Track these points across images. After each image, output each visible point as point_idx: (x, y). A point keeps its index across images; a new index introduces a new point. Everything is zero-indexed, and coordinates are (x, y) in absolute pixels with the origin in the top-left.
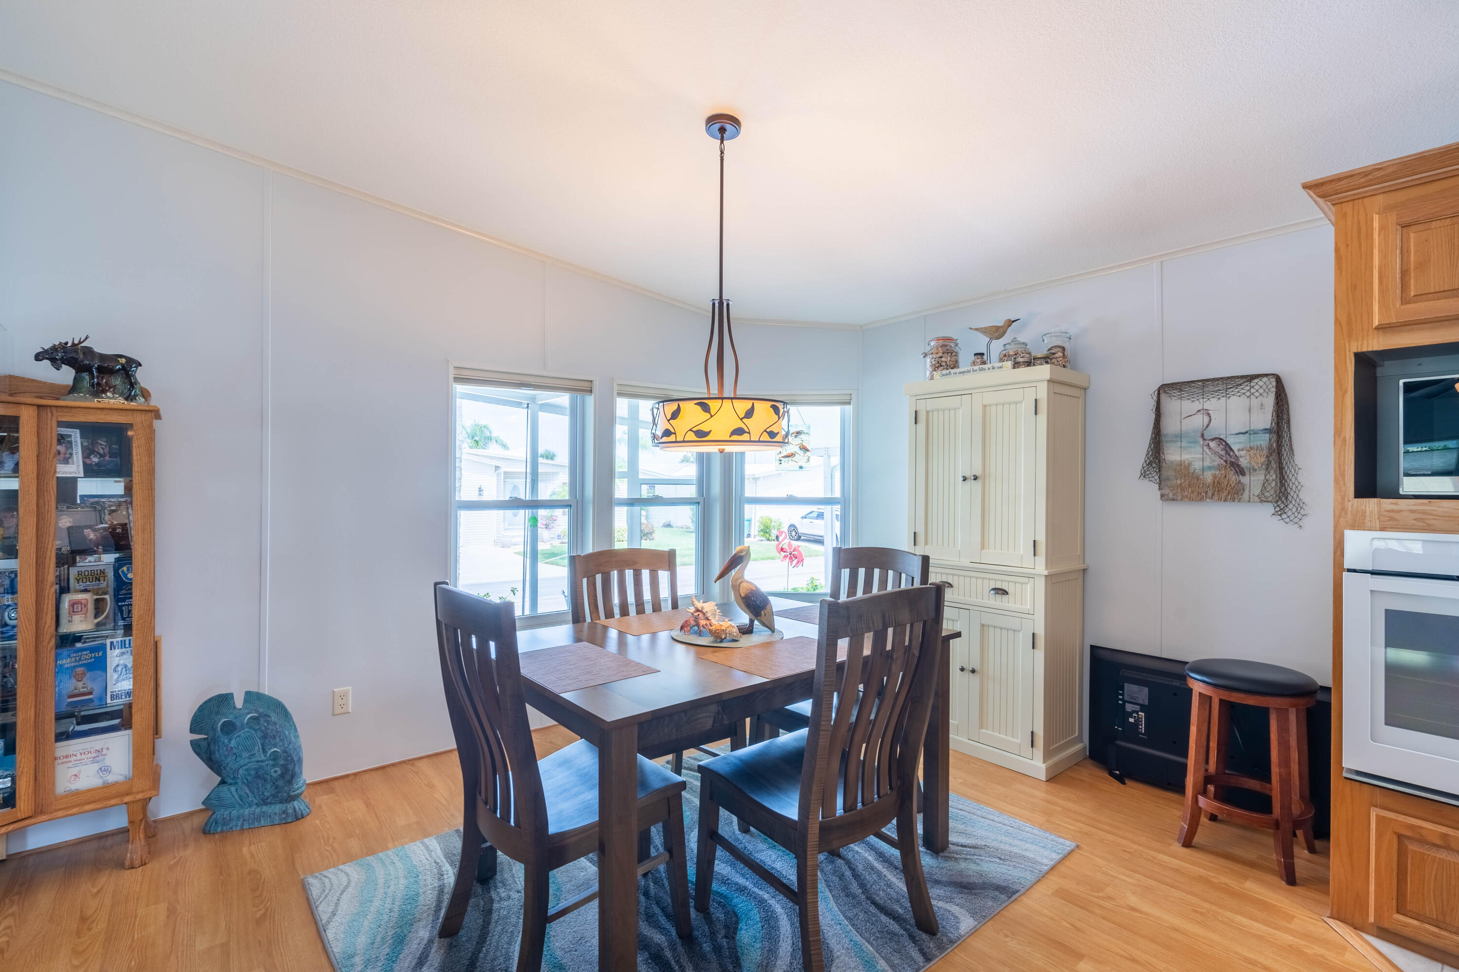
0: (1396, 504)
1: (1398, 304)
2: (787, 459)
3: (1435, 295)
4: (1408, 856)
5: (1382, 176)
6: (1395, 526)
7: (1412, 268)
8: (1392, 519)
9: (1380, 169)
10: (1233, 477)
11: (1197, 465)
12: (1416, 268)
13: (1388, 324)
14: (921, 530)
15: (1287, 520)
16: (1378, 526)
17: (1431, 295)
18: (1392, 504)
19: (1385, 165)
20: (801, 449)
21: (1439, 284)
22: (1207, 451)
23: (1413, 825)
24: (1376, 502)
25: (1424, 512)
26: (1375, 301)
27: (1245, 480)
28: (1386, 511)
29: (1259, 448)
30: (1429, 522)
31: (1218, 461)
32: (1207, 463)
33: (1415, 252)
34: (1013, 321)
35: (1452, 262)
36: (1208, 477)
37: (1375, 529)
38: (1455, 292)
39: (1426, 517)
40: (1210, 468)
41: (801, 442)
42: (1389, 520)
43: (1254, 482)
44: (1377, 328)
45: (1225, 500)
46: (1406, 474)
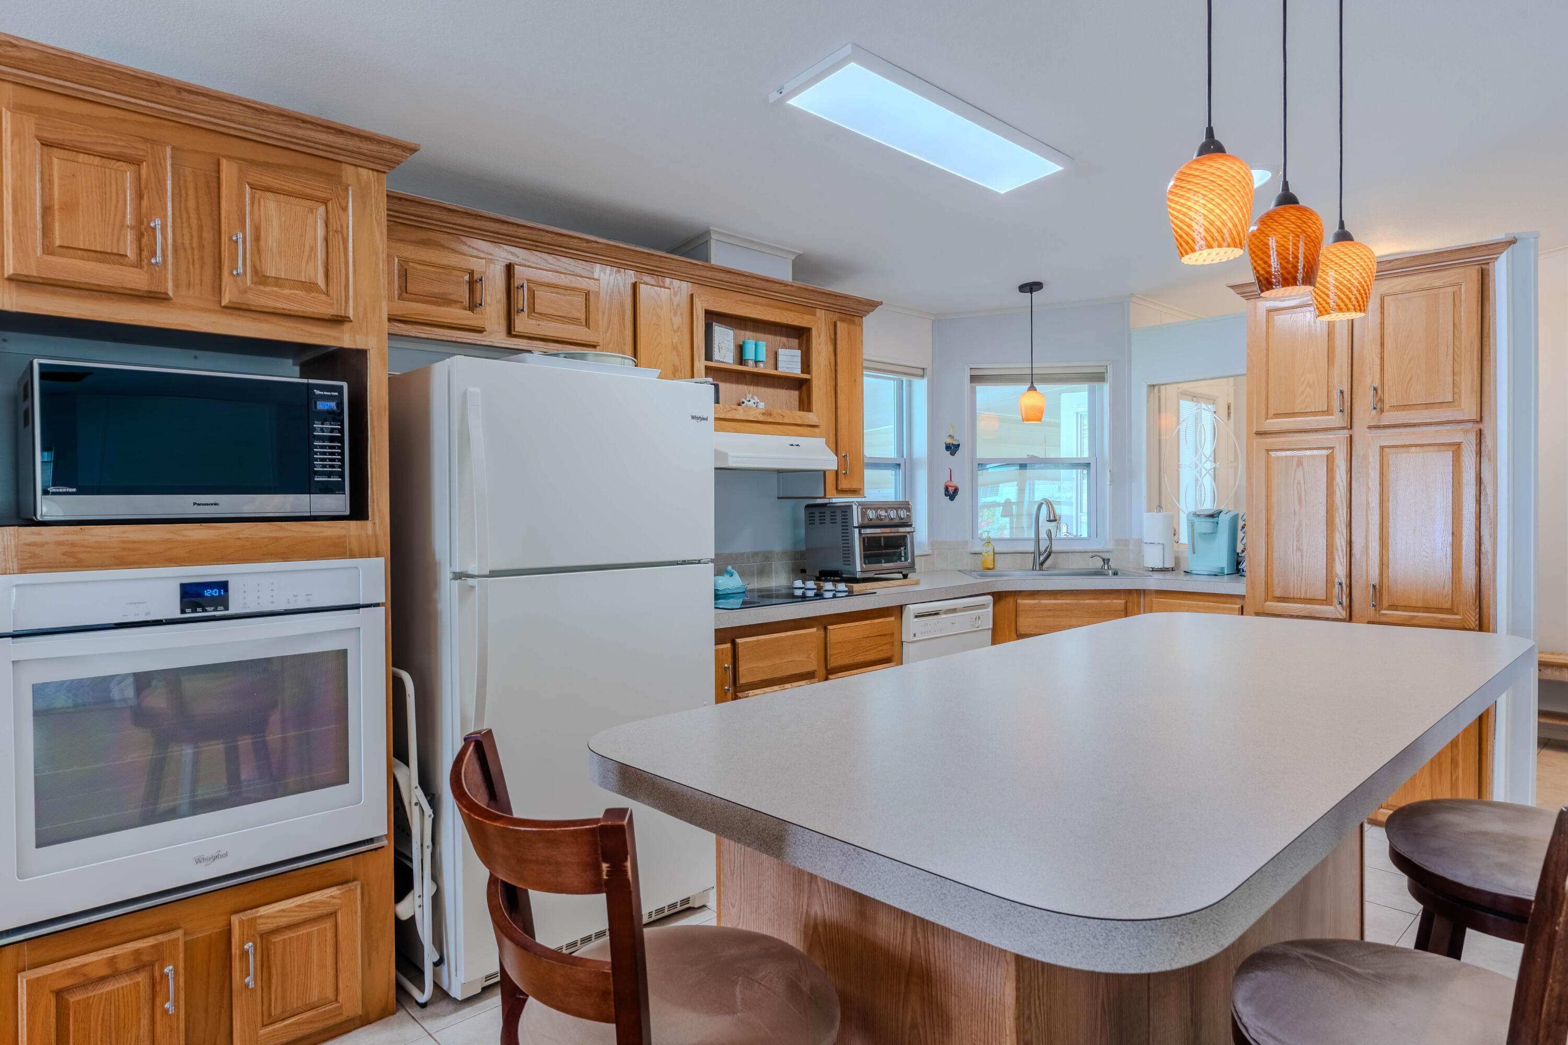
0: (39, 534)
1: (39, 251)
3: (84, 252)
4: (69, 1015)
5: (17, 58)
6: (38, 565)
7: (56, 207)
8: (33, 556)
9: (15, 46)
12: (61, 209)
13: (26, 276)
16: (16, 566)
17: (79, 252)
18: (34, 533)
19: (23, 44)
21: (89, 240)
23: (76, 968)
24: (12, 533)
25: (73, 545)
26: (8, 238)
28: (26, 544)
30: (81, 556)
33: (60, 186)
35: (104, 216)
37: (12, 572)
38: (107, 256)
39: (77, 549)
42: (30, 557)
44: (10, 279)
46: (45, 492)
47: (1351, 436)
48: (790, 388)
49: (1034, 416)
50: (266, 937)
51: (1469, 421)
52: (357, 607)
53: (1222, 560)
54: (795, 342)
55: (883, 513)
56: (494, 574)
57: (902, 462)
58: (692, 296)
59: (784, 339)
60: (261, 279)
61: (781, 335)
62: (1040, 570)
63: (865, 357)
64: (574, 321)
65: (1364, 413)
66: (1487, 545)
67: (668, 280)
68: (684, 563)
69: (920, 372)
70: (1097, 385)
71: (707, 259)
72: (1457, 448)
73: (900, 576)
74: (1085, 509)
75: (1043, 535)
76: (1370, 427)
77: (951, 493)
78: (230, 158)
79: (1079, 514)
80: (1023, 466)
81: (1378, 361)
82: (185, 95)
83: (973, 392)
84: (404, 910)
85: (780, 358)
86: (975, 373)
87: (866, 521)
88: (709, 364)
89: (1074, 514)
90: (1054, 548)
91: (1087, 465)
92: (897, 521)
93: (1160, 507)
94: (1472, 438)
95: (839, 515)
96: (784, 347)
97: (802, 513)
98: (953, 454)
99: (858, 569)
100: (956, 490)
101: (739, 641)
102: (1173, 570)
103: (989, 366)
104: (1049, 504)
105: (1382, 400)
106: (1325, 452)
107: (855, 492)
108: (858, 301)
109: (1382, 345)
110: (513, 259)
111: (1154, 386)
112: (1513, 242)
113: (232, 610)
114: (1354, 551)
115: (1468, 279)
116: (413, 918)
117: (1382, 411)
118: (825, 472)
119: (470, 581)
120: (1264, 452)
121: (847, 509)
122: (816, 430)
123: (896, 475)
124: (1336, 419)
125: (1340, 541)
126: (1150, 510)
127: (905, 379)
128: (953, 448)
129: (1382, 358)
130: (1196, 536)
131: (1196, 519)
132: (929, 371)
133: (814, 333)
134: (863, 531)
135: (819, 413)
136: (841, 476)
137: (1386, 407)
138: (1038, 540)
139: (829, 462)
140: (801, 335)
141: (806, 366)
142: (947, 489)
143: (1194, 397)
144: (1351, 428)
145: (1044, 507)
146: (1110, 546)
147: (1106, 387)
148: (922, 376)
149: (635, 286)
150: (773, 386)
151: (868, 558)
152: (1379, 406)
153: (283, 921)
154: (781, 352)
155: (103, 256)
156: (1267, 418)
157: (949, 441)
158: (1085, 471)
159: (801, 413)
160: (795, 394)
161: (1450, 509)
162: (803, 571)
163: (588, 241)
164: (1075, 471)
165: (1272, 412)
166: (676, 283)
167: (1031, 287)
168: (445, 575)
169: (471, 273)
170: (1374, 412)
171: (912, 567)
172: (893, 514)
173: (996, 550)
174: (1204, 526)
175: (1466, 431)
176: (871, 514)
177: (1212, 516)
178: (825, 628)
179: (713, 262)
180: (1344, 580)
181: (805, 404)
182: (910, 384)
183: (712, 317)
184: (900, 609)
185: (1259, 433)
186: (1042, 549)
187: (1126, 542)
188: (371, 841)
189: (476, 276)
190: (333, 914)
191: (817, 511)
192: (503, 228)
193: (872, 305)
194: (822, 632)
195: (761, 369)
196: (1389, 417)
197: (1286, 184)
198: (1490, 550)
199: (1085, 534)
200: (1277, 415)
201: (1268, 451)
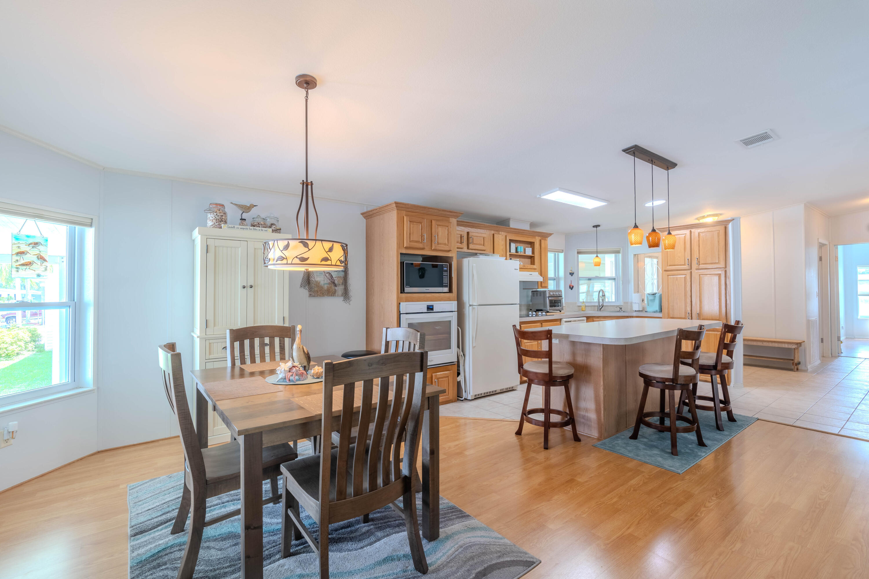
1: (409, 242)
2: (25, 267)
5: (407, 207)
10: (333, 287)
11: (322, 283)
12: (412, 233)
13: (407, 247)
14: (210, 318)
15: (346, 302)
16: (405, 301)
17: (414, 241)
20: (38, 259)
21: (415, 239)
22: (326, 277)
24: (404, 295)
27: (336, 288)
29: (340, 277)
31: (329, 281)
32: (325, 282)
33: (412, 229)
34: (255, 206)
35: (417, 234)
36: (326, 287)
40: (326, 284)
41: (39, 252)
43: (340, 289)
44: (405, 247)
45: (331, 296)
46: (406, 287)
47: (691, 272)
48: (528, 258)
49: (598, 264)
50: (438, 379)
51: (723, 268)
52: (452, 312)
53: (657, 308)
54: (530, 246)
55: (555, 293)
56: (479, 305)
57: (556, 278)
58: (506, 236)
59: (527, 245)
60: (438, 244)
61: (526, 244)
62: (600, 311)
63: (548, 248)
64: (480, 244)
65: (695, 265)
66: (728, 302)
67: (500, 232)
68: (512, 304)
69: (562, 251)
70: (617, 254)
71: (509, 226)
72: (719, 275)
73: (559, 311)
74: (614, 293)
75: (601, 301)
76: (696, 269)
77: (571, 288)
78: (434, 220)
79: (612, 295)
80: (590, 279)
81: (698, 251)
82: (429, 209)
83: (578, 257)
84: (459, 379)
85: (526, 250)
86: (578, 251)
87: (550, 296)
88: (510, 253)
89: (610, 295)
90: (604, 305)
91: (614, 279)
92: (559, 295)
93: (638, 292)
94: (723, 272)
95: (542, 294)
96: (527, 247)
97: (530, 294)
98: (572, 276)
99: (548, 309)
100: (573, 287)
101: (522, 325)
102: (642, 311)
103: (582, 249)
104: (602, 291)
105: (699, 262)
106: (684, 276)
107: (546, 287)
108: (547, 234)
109: (699, 246)
110: (468, 231)
111: (636, 255)
112: (733, 219)
113: (434, 311)
114: (693, 304)
115: (721, 229)
116: (460, 381)
117: (699, 265)
118: (538, 282)
119: (474, 307)
120: (667, 276)
121: (544, 292)
122: (536, 270)
123: (554, 282)
124: (686, 267)
125: (689, 301)
126: (635, 293)
127: (556, 253)
128: (572, 274)
129: (699, 250)
130: (649, 301)
131: (649, 295)
132: (564, 251)
133: (535, 243)
134: (550, 298)
135: (537, 266)
136: (542, 283)
137: (700, 264)
138: (599, 302)
139: (540, 279)
140: (531, 244)
141: (533, 252)
142: (570, 286)
143: (650, 257)
144: (691, 269)
145: (601, 291)
146: (622, 304)
147: (620, 255)
148: (562, 252)
149: (493, 234)
150: (524, 258)
151: (551, 306)
152: (699, 263)
153: (441, 376)
154: (526, 249)
155: (416, 242)
156: (667, 266)
157: (570, 272)
158: (614, 281)
159: (532, 265)
160: (530, 260)
161: (718, 292)
162: (531, 310)
163: (485, 225)
164: (610, 281)
165: (669, 264)
166: (502, 233)
167: (596, 226)
168: (467, 305)
169: (461, 235)
170: (697, 265)
171: (562, 309)
172: (557, 293)
173: (586, 305)
174: (651, 298)
175: (722, 271)
176: (551, 293)
177: (653, 294)
178: (542, 324)
179: (511, 227)
180: (690, 312)
181: (533, 263)
182: (558, 255)
183: (511, 241)
184: (561, 319)
185: (665, 271)
186: (600, 305)
187: (627, 303)
188: (453, 362)
189: (462, 236)
190: (448, 377)
191: (535, 293)
192: (468, 224)
193: (550, 234)
194: (541, 325)
195: (522, 254)
196: (702, 266)
197: (653, 227)
198: (729, 303)
199: (614, 301)
200: (670, 266)
201: (668, 275)
